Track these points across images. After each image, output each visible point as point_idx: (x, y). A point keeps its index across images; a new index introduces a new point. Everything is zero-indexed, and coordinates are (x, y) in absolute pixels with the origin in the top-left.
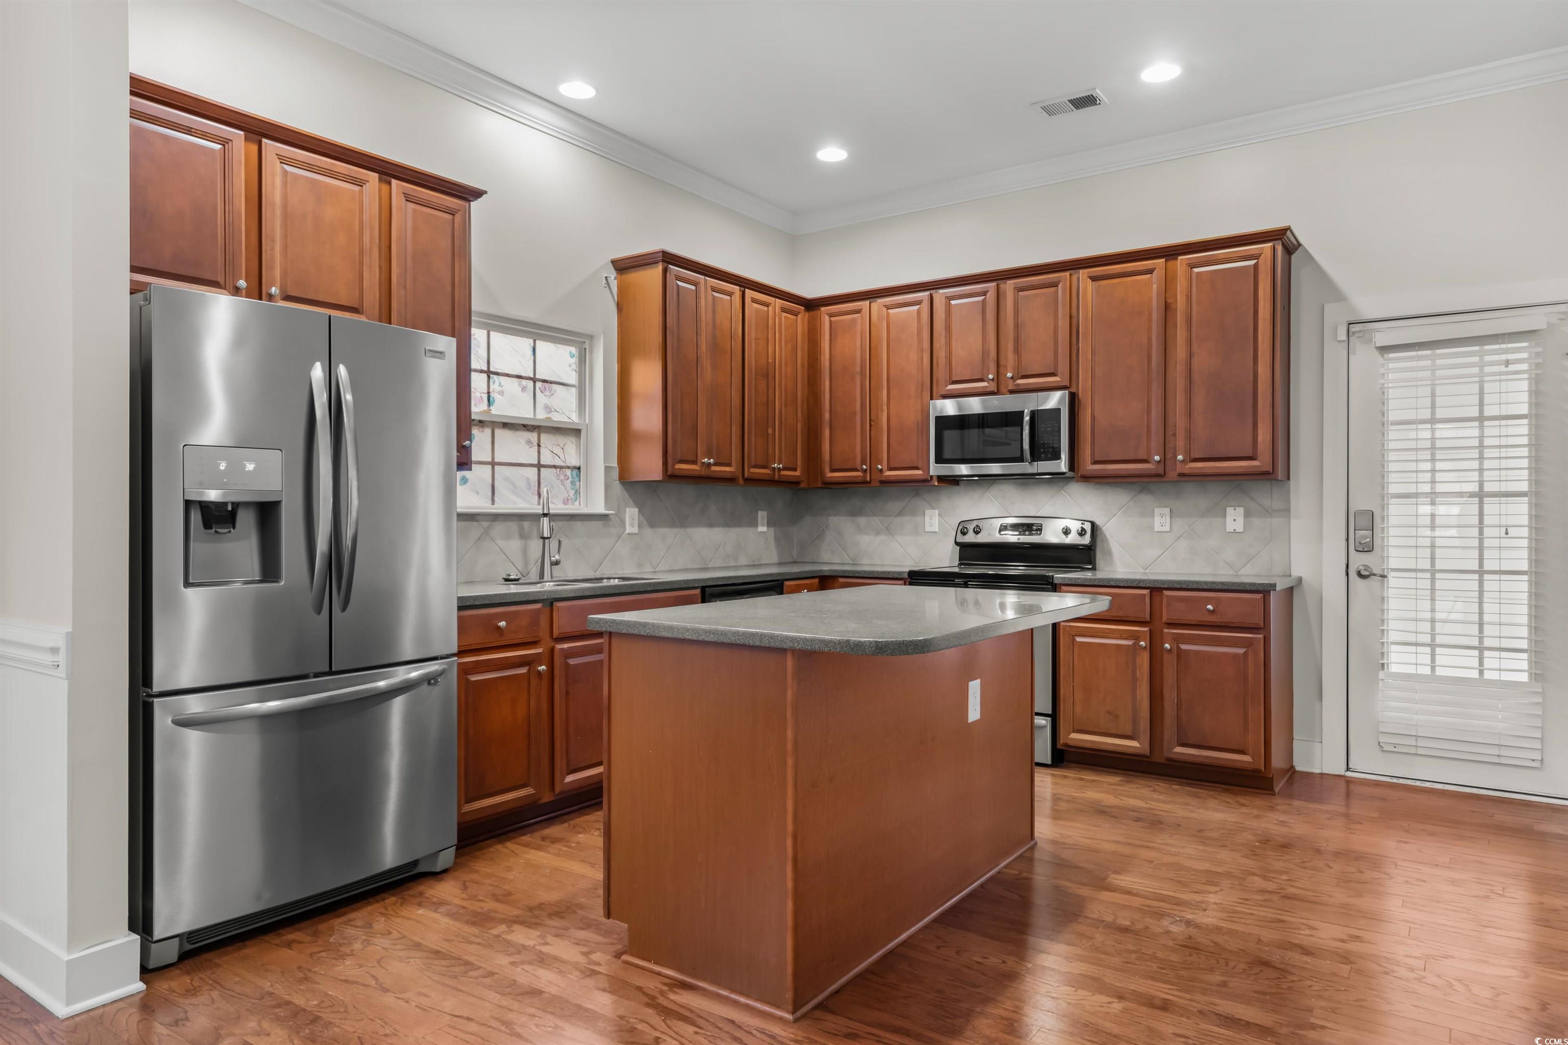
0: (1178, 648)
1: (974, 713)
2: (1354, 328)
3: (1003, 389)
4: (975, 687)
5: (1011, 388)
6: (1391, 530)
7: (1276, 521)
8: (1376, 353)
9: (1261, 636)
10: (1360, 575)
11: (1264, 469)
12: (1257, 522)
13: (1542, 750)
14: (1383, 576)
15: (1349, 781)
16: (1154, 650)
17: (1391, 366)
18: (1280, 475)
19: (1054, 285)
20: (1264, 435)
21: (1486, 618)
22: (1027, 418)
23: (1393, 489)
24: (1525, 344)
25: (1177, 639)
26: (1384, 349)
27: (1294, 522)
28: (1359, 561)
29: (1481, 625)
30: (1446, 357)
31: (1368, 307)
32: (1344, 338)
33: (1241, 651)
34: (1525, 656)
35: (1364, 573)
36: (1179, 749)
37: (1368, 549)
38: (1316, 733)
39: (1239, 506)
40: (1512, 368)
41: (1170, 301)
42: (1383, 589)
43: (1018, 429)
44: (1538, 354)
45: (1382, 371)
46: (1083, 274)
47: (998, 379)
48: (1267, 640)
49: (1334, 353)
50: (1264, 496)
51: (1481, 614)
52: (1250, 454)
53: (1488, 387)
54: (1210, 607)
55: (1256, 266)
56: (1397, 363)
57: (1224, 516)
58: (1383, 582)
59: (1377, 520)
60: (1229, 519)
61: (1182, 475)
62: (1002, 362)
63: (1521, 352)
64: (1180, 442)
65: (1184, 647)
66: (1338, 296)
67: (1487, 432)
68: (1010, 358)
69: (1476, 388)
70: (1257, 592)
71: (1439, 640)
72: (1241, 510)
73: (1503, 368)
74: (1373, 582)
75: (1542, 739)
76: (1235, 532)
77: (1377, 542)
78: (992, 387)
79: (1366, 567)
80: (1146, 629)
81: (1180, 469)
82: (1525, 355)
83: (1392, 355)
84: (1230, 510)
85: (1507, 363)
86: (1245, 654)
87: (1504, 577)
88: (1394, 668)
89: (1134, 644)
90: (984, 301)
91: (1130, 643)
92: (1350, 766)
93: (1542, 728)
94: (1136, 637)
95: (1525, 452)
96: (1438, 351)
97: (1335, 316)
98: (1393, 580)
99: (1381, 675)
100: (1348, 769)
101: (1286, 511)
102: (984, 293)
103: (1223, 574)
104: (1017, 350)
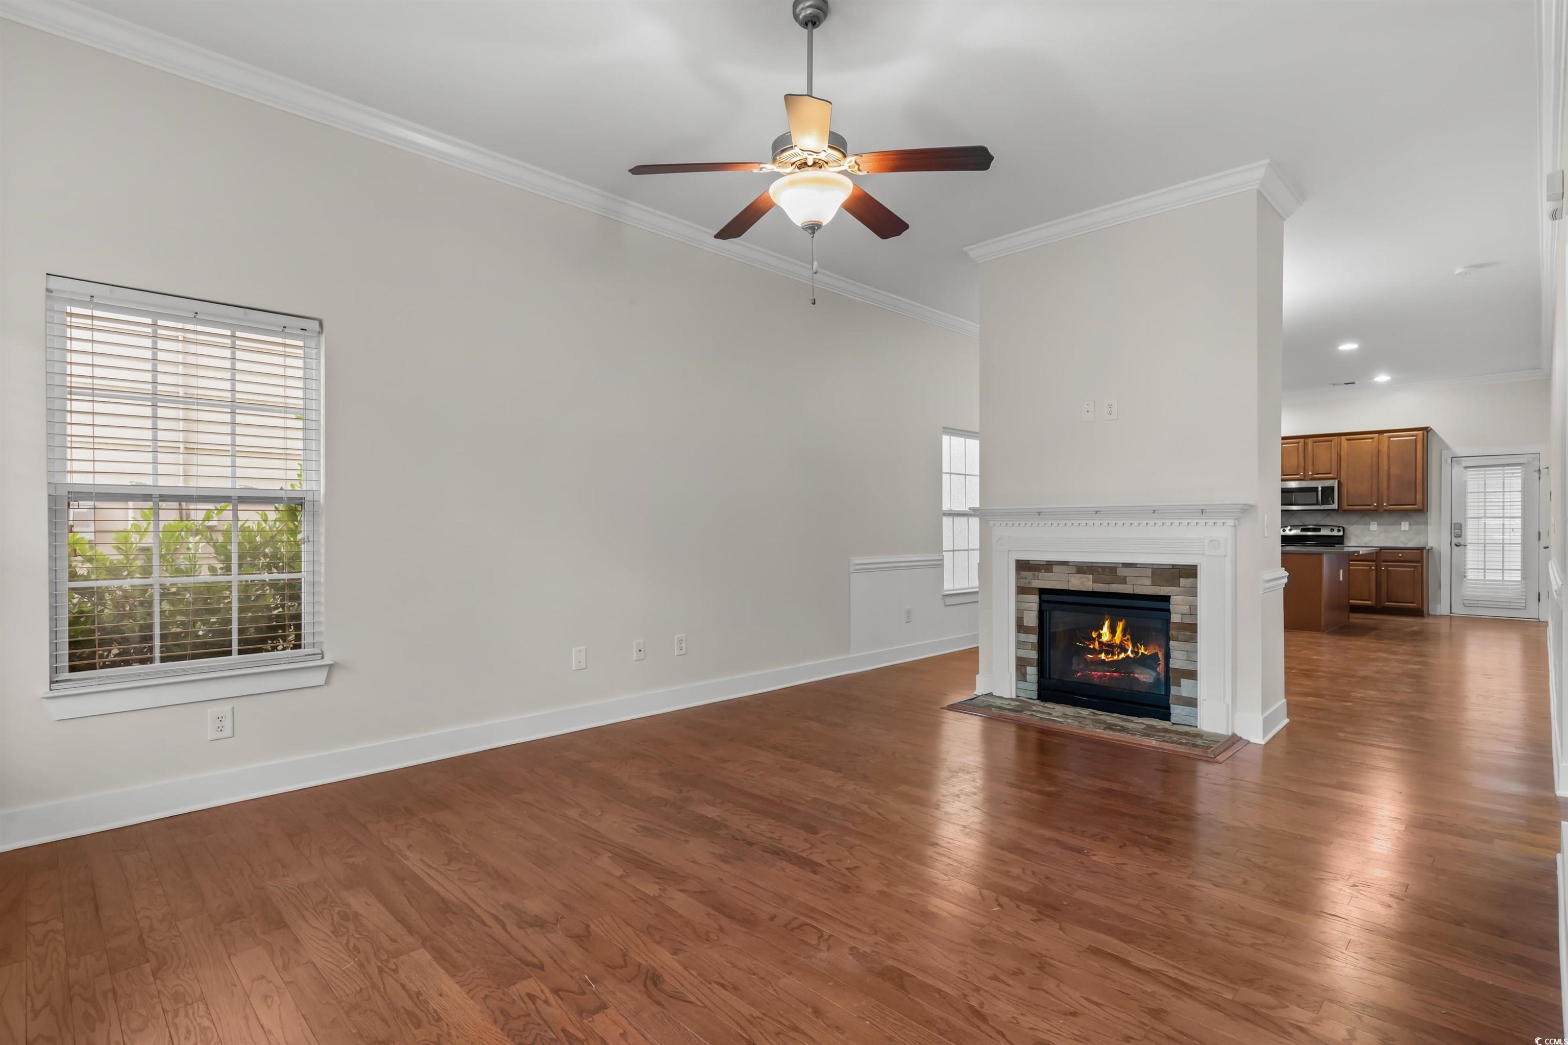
0: (1387, 569)
1: (1341, 579)
2: (1454, 459)
3: (1306, 478)
4: (1341, 571)
5: (1311, 478)
6: (1468, 530)
7: (1422, 527)
8: (1463, 468)
9: (1420, 564)
10: (1456, 545)
11: (1420, 508)
12: (1414, 527)
13: (1525, 603)
14: (1466, 545)
15: (1451, 617)
16: (1378, 570)
17: (1469, 473)
18: (1426, 511)
19: (1331, 441)
20: (1419, 497)
21: (1505, 560)
22: (1320, 489)
23: (1469, 515)
24: (1520, 467)
25: (1387, 566)
26: (1466, 467)
27: (1430, 528)
28: (1455, 540)
29: (1503, 562)
30: (1490, 471)
31: (1459, 451)
32: (1450, 462)
33: (1412, 569)
34: (1520, 572)
35: (1458, 544)
36: (1387, 603)
37: (1459, 536)
38: (1438, 600)
39: (1407, 521)
40: (1515, 475)
41: (1380, 449)
42: (1465, 550)
43: (1315, 493)
44: (1525, 471)
45: (1465, 474)
46: (1343, 438)
47: (1304, 475)
48: (1422, 566)
49: (1446, 468)
50: (1418, 518)
51: (1503, 558)
52: (1414, 503)
53: (1506, 481)
54: (1400, 555)
55: (1416, 439)
56: (1471, 473)
57: (1401, 524)
58: (1465, 548)
59: (1463, 526)
60: (1402, 526)
61: (1385, 510)
62: (1306, 468)
63: (1518, 471)
64: (1385, 499)
65: (1389, 569)
66: (1447, 447)
67: (1505, 497)
68: (1310, 467)
69: (1502, 481)
70: (1418, 550)
71: (1487, 567)
72: (1407, 523)
73: (1511, 475)
74: (1461, 548)
75: (1526, 599)
76: (1405, 531)
77: (1463, 533)
78: (1302, 477)
79: (1458, 543)
80: (1374, 563)
81: (1385, 508)
82: (1520, 471)
83: (1469, 469)
84: (1402, 523)
85: (1513, 473)
86: (1414, 570)
87: (1511, 545)
88: (1469, 577)
89: (1369, 569)
90: (1298, 446)
91: (1368, 568)
92: (1452, 612)
93: (1526, 595)
94: (1370, 566)
95: (1520, 503)
96: (1487, 469)
97: (1446, 456)
98: (1469, 547)
99: (1464, 580)
100: (1451, 613)
101: (1426, 523)
102: (1298, 443)
103: (1400, 545)
104: (1313, 464)
